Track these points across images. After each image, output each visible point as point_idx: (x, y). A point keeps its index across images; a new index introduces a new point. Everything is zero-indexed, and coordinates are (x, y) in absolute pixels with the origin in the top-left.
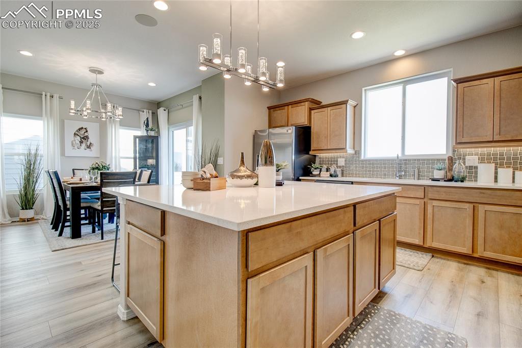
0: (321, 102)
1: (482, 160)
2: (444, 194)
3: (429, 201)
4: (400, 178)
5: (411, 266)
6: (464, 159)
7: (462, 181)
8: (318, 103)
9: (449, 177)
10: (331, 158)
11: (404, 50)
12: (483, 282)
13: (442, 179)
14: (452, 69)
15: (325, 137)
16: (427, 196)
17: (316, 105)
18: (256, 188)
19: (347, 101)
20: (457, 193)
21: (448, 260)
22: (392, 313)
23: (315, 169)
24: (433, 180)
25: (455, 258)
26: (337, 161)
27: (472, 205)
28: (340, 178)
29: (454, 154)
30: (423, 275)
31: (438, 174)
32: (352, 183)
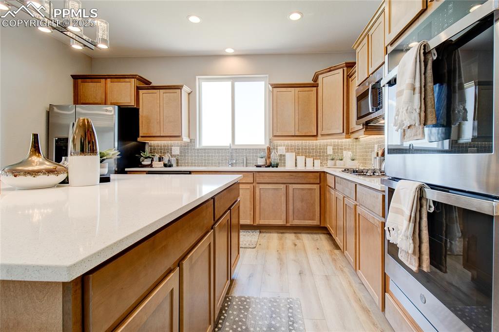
0: (151, 83)
1: (287, 150)
2: (267, 178)
3: (257, 185)
4: (232, 166)
5: (247, 246)
6: (277, 149)
7: (277, 167)
8: (147, 82)
9: (268, 164)
10: (165, 146)
11: (232, 48)
12: (295, 245)
13: (263, 165)
14: (268, 75)
15: (157, 123)
16: (256, 181)
17: (145, 84)
18: (65, 188)
19: (182, 86)
20: (276, 177)
21: (270, 233)
22: (242, 299)
23: (146, 158)
24: (258, 166)
25: (275, 230)
26: (171, 150)
27: (285, 185)
28: (174, 168)
29: (270, 145)
30: (257, 251)
31: (261, 162)
32: (190, 173)
